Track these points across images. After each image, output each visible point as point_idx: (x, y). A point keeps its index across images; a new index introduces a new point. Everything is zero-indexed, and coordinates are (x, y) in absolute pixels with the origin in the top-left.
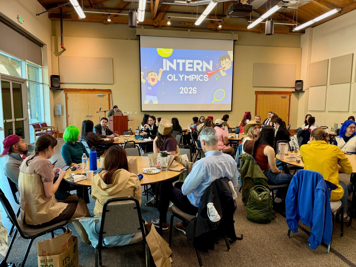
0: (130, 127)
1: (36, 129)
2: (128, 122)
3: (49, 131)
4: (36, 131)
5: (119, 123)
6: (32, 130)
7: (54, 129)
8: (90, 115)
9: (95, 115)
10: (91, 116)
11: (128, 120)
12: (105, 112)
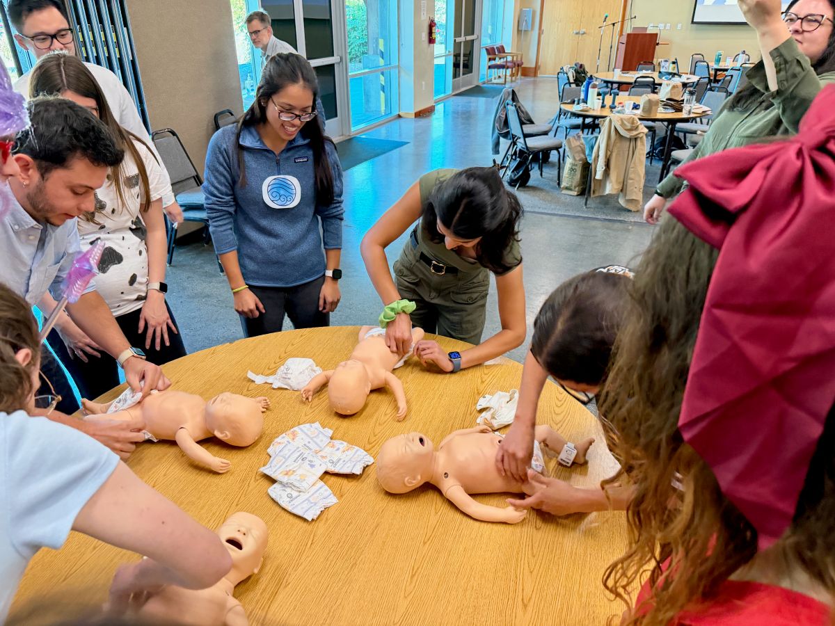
0: (660, 60)
1: (490, 56)
2: (657, 47)
3: (510, 62)
4: (490, 59)
5: (638, 49)
6: (485, 56)
7: (517, 59)
8: (583, 30)
9: (592, 31)
10: (584, 33)
11: (658, 44)
12: (614, 24)
